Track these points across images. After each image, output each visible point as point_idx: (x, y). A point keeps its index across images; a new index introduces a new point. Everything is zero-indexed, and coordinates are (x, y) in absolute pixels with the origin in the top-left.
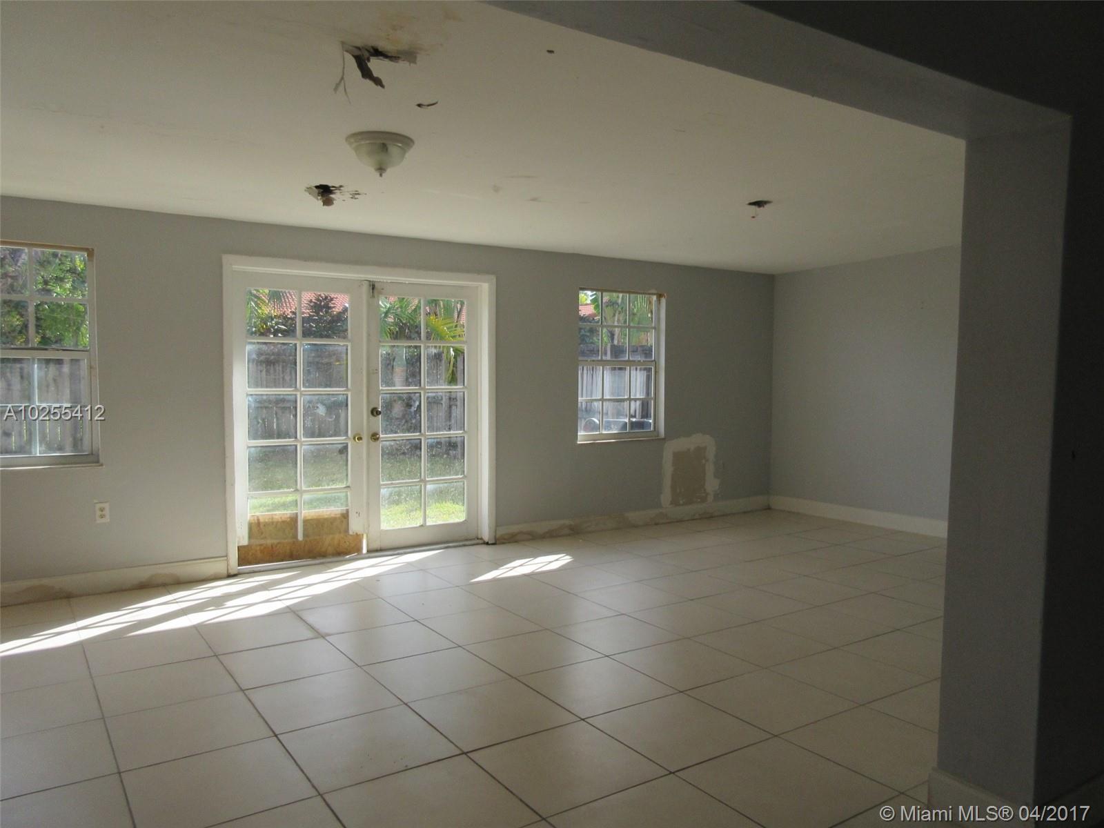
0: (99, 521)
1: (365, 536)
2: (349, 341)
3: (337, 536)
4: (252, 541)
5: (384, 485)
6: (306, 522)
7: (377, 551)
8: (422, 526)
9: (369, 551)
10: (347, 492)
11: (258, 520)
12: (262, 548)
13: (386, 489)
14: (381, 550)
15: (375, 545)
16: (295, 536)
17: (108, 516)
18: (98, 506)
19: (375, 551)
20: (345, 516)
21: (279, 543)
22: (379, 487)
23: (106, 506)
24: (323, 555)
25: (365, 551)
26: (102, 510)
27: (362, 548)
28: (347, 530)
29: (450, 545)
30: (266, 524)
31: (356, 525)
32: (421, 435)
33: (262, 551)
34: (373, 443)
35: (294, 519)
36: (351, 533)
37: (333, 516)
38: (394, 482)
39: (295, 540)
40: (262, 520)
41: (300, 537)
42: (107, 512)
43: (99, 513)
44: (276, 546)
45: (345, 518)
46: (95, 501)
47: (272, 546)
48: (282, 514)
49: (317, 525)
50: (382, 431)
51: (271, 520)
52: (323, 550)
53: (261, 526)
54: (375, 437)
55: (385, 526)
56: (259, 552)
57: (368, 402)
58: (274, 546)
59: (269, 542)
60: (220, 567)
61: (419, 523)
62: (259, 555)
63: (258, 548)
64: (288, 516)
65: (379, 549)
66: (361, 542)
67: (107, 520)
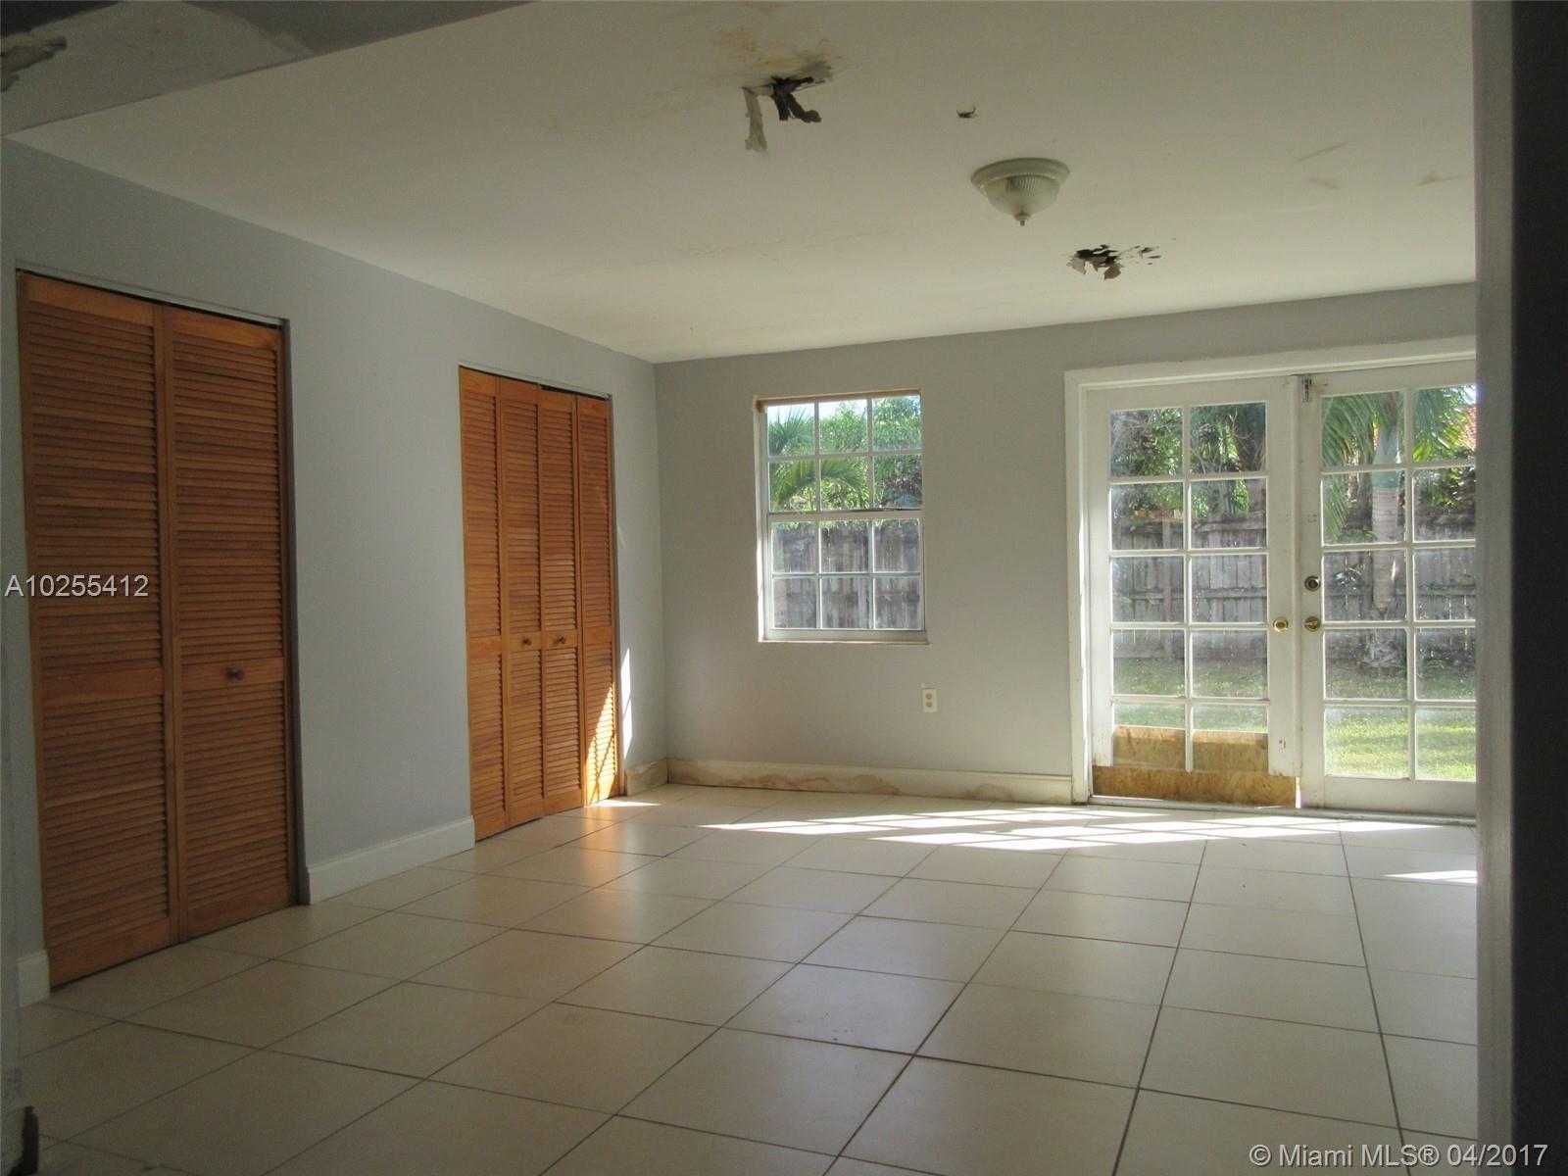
0: (927, 710)
1: (1298, 780)
2: (1266, 473)
3: (1250, 776)
4: (1121, 761)
5: (1331, 702)
6: (1198, 746)
7: (1317, 807)
8: (1408, 779)
9: (1306, 806)
10: (1264, 707)
11: (1129, 734)
12: (1135, 774)
13: (1335, 710)
14: (1326, 808)
15: (1317, 798)
16: (1182, 765)
17: (935, 705)
18: (925, 692)
19: (1314, 809)
20: (1263, 744)
21: (1159, 771)
22: (1322, 706)
23: (934, 693)
24: (1228, 800)
25: (1298, 805)
26: (929, 697)
27: (1294, 800)
28: (1265, 768)
29: (1461, 820)
30: (1139, 742)
31: (1280, 762)
32: (1405, 623)
33: (1134, 779)
34: (1309, 634)
35: (1179, 741)
36: (1271, 772)
37: (1243, 741)
38: (1349, 699)
39: (1182, 770)
40: (1133, 735)
41: (1189, 767)
42: (934, 701)
43: (925, 700)
44: (1155, 775)
45: (1263, 748)
46: (923, 686)
47: (1149, 774)
48: (1162, 730)
49: (1215, 754)
50: (1327, 616)
51: (1146, 737)
52: (1228, 791)
53: (1134, 744)
54: (1314, 623)
55: (1332, 770)
56: (1129, 779)
57: (1300, 567)
58: (1152, 775)
59: (1145, 767)
60: (1061, 789)
61: (1401, 774)
62: (1130, 784)
63: (1129, 774)
64: (1172, 733)
65: (1322, 804)
66: (1293, 790)
67: (934, 709)
